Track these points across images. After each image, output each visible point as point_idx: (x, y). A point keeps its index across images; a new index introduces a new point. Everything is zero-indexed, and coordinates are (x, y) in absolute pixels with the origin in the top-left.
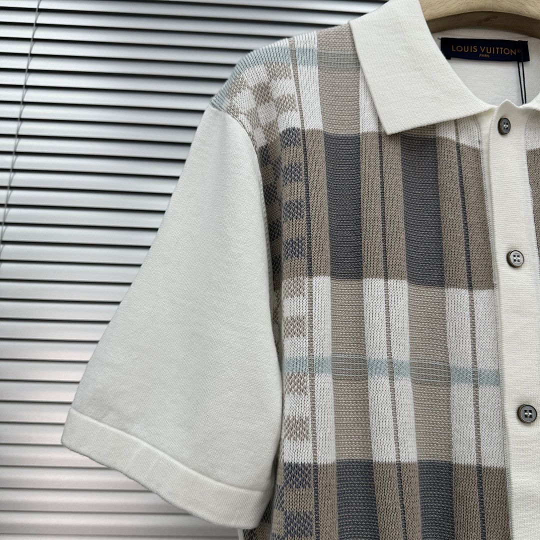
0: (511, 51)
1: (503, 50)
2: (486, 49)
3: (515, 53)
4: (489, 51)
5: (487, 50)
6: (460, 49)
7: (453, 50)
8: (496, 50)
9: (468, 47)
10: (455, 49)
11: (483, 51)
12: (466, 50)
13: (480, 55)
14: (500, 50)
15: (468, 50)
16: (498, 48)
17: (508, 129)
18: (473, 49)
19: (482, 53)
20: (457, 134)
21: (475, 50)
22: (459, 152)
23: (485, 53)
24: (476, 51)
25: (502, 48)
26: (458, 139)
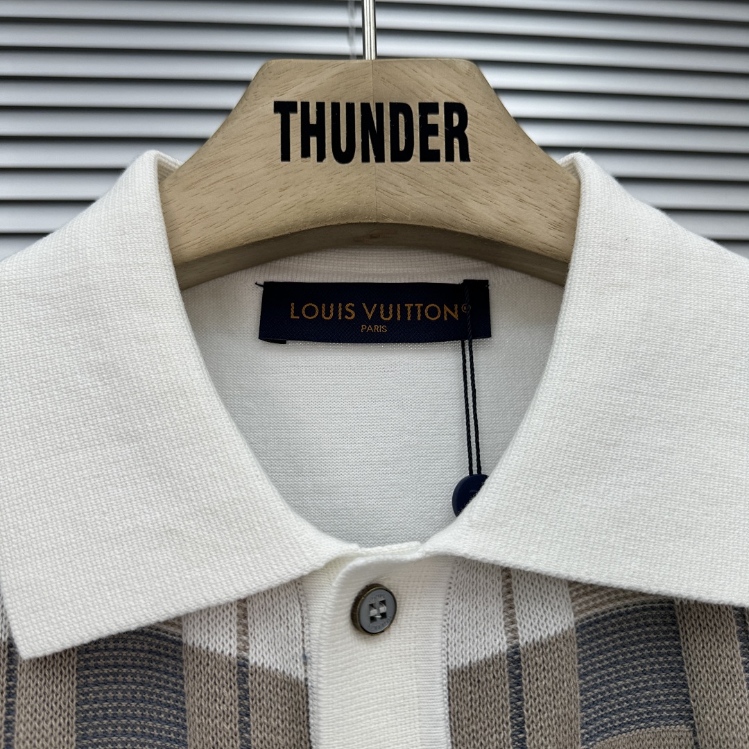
0: (446, 309)
1: (422, 310)
2: (378, 309)
3: (455, 316)
4: (386, 315)
5: (382, 312)
6: (310, 311)
7: (293, 317)
8: (404, 310)
9: (332, 305)
10: (298, 312)
11: (370, 316)
12: (327, 314)
13: (363, 327)
14: (414, 310)
15: (332, 315)
16: (409, 306)
17: (388, 618)
18: (345, 313)
19: (368, 323)
20: (244, 631)
21: (350, 315)
22: (244, 696)
23: (376, 320)
24: (353, 317)
25: (419, 305)
26: (244, 648)
